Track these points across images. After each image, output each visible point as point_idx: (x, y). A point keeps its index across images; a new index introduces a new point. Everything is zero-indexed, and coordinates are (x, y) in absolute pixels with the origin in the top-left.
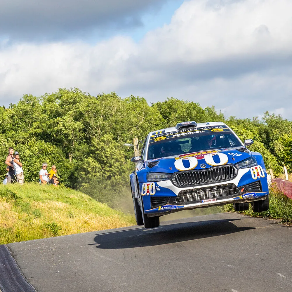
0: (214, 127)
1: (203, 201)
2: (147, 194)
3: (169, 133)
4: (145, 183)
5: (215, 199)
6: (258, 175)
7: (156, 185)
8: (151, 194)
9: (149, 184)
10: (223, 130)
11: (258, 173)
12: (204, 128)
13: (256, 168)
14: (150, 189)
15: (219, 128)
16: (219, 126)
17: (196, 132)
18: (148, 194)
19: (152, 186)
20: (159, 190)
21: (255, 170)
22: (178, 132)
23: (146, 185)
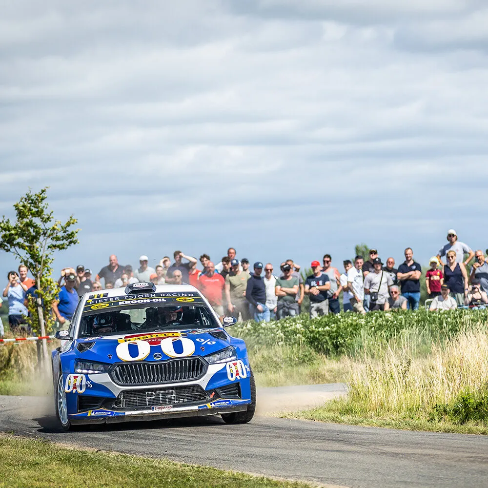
0: (181, 293)
1: (153, 408)
2: (72, 391)
3: (114, 298)
4: (71, 375)
5: (172, 406)
6: (237, 374)
7: (88, 379)
8: (79, 391)
9: (77, 377)
10: (194, 300)
11: (237, 371)
12: (166, 294)
13: (235, 364)
14: (78, 383)
15: (188, 296)
16: (188, 293)
17: (154, 300)
18: (74, 391)
19: (82, 380)
20: (91, 386)
21: (233, 368)
22: (127, 298)
23: (72, 378)
